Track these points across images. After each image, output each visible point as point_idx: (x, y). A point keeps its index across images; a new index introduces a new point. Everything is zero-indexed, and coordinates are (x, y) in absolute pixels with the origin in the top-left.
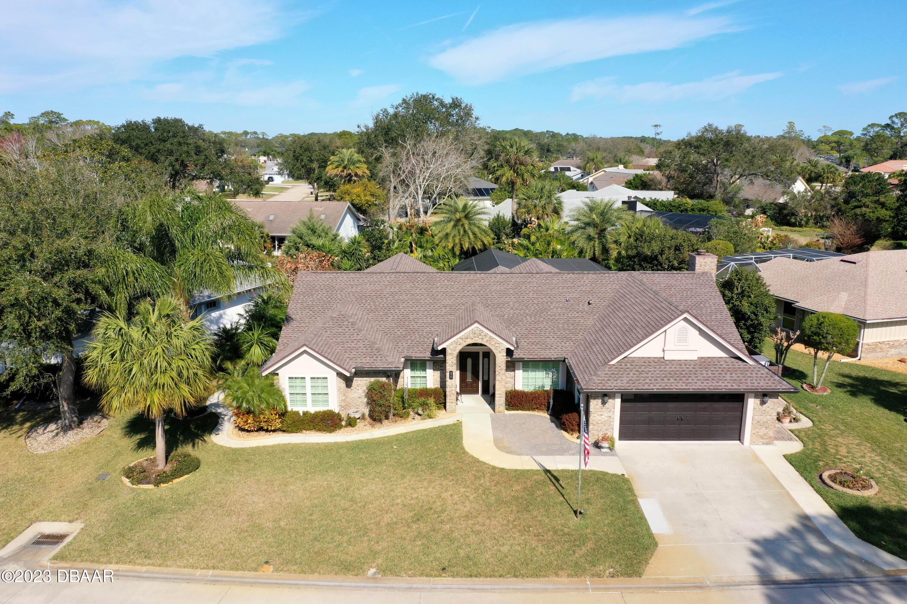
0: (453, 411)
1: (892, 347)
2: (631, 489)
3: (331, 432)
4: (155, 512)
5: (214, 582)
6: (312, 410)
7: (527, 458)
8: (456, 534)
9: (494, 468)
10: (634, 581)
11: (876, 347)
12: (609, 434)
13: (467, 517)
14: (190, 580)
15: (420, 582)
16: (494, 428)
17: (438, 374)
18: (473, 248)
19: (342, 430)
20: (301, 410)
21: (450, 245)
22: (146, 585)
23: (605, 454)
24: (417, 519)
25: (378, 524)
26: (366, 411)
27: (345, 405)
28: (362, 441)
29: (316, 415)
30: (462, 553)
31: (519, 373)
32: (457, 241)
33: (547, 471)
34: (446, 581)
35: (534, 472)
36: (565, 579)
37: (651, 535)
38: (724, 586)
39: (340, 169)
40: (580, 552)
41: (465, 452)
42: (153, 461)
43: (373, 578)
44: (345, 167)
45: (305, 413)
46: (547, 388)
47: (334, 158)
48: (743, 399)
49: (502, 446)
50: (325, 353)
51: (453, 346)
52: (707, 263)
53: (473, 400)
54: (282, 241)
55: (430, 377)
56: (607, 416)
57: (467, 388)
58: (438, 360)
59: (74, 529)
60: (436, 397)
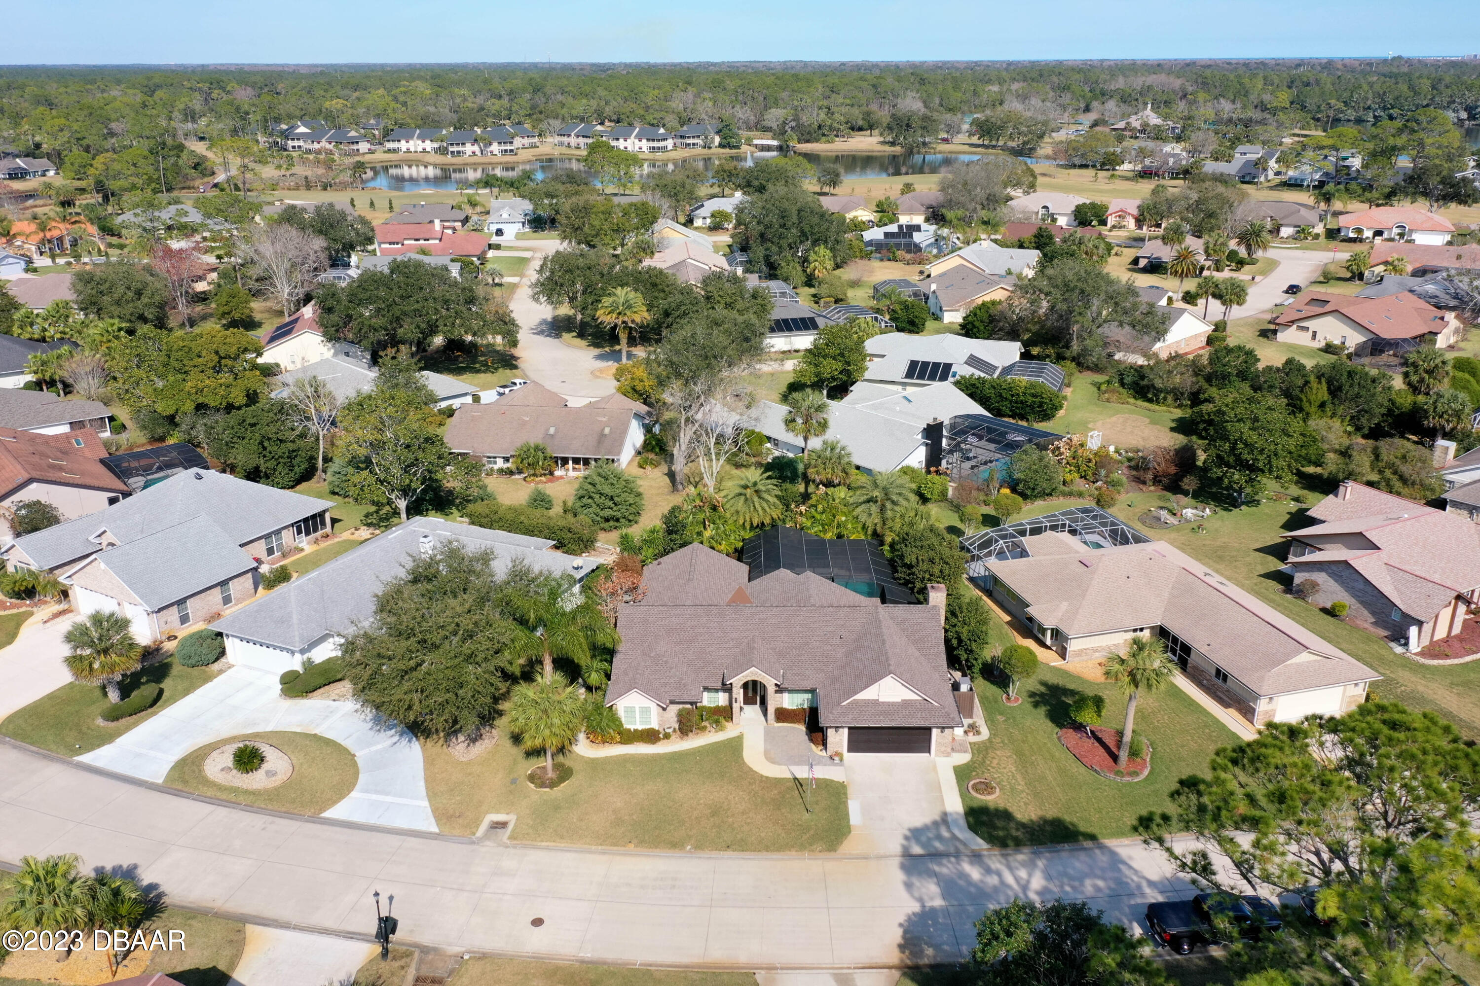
0: (738, 724)
1: (1096, 651)
2: (845, 794)
3: (654, 743)
4: (557, 808)
5: (604, 853)
6: (640, 727)
7: (784, 767)
8: (735, 825)
9: (762, 776)
10: (832, 855)
11: (1080, 653)
12: (840, 750)
13: (743, 813)
14: (590, 852)
15: (715, 854)
16: (765, 740)
17: (727, 695)
18: (763, 523)
19: (662, 742)
20: (632, 727)
21: (741, 522)
22: (569, 855)
23: (837, 765)
24: (714, 814)
25: (690, 817)
26: (677, 726)
27: (662, 722)
28: (675, 752)
29: (643, 731)
30: (739, 837)
31: (786, 695)
32: (748, 518)
33: (795, 779)
34: (729, 853)
35: (787, 780)
36: (794, 853)
37: (849, 826)
38: (880, 857)
39: (614, 315)
40: (805, 837)
41: (744, 763)
42: (544, 768)
43: (690, 852)
44: (620, 313)
45: (635, 731)
46: (805, 706)
47: (607, 301)
48: (929, 729)
49: (769, 757)
50: (649, 691)
51: (737, 682)
52: (938, 597)
53: (753, 711)
54: (565, 461)
55: (722, 699)
56: (838, 739)
57: (748, 701)
58: (727, 689)
59: (511, 818)
60: (726, 713)
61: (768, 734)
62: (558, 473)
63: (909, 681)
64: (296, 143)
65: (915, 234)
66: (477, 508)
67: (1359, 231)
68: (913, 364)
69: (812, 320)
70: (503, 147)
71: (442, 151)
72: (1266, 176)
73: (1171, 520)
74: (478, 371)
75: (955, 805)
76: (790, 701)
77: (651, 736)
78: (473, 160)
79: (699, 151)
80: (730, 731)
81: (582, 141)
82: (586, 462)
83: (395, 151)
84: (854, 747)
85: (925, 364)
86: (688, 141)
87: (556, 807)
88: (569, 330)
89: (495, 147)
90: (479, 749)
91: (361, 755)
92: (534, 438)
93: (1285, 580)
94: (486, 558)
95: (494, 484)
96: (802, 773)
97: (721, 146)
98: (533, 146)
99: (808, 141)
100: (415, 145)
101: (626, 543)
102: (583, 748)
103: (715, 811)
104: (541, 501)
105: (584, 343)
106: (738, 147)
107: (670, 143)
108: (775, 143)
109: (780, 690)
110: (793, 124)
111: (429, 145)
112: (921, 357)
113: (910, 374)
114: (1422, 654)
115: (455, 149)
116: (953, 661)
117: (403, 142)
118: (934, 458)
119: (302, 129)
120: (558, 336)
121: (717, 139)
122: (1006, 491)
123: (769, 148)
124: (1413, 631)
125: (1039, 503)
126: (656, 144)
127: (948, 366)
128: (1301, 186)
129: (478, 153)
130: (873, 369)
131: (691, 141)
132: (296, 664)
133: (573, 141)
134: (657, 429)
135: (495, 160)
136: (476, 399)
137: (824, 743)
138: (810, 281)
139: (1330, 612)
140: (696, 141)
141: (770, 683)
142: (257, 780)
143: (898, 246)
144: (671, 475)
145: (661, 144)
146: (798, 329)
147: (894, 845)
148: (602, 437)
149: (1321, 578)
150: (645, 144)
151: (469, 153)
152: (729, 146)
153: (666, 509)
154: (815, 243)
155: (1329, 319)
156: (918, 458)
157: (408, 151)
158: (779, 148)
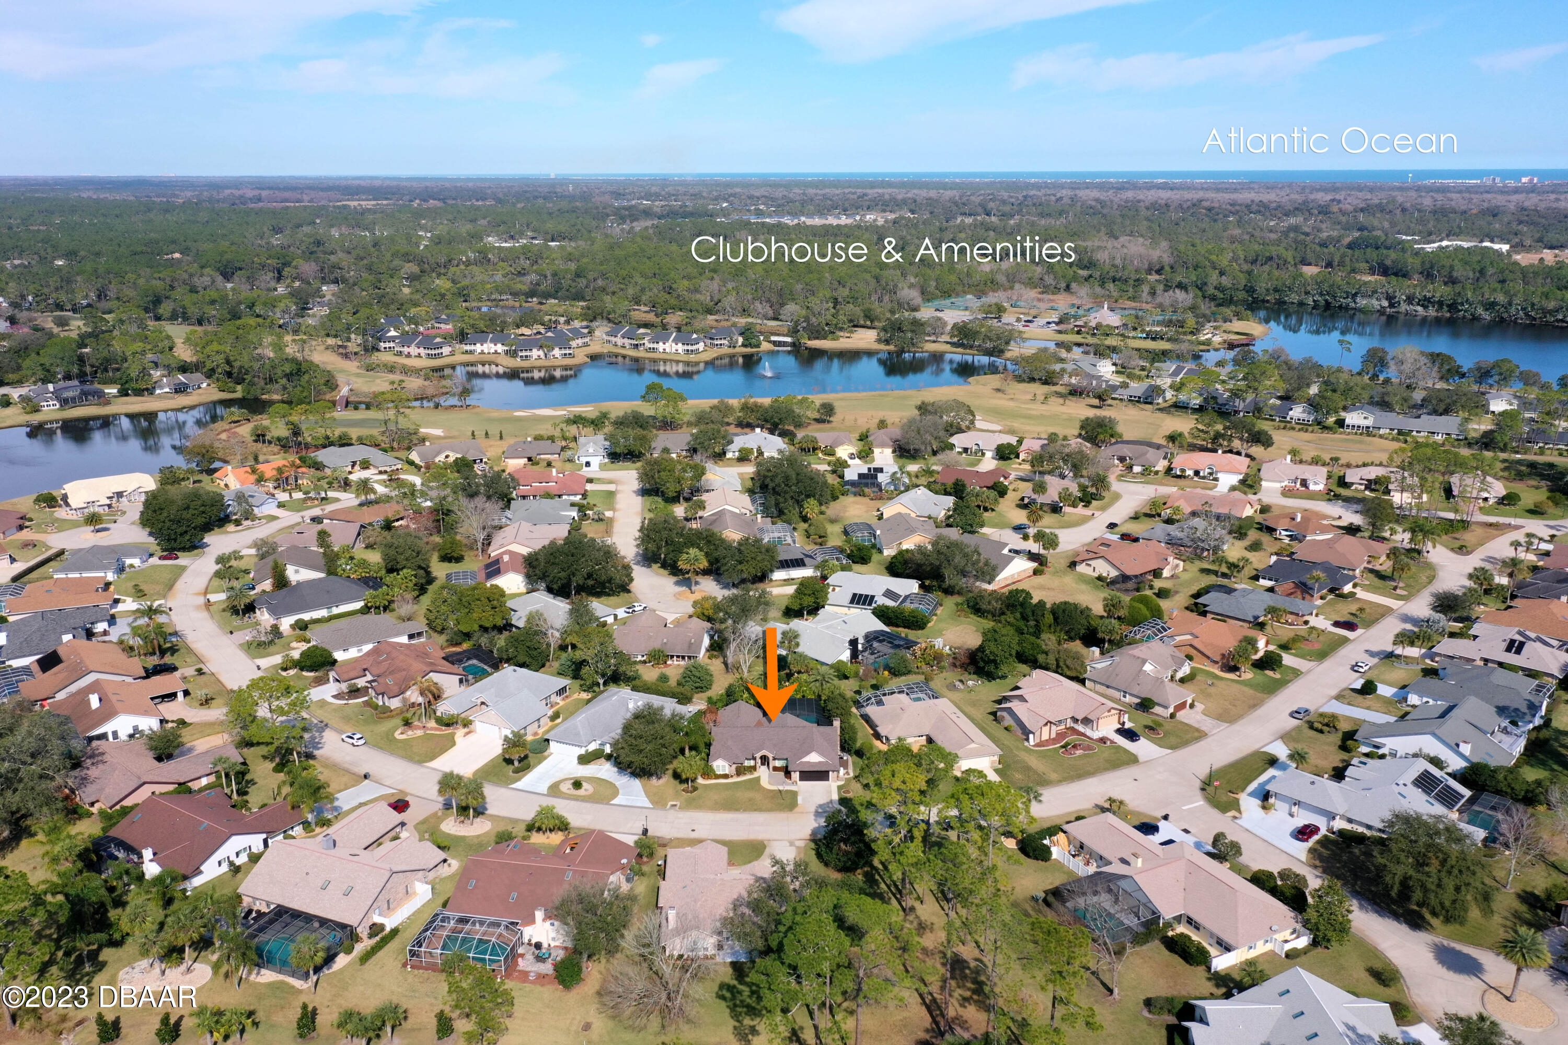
0: (759, 772)
2: (797, 795)
3: (727, 779)
5: (713, 813)
6: (722, 773)
7: (774, 786)
8: (757, 804)
9: (767, 789)
10: (791, 813)
12: (795, 780)
13: (760, 801)
14: (708, 812)
15: (751, 812)
16: (769, 778)
17: (754, 761)
19: (730, 779)
22: (701, 813)
23: (794, 785)
25: (742, 802)
26: (735, 773)
27: (730, 771)
28: (735, 782)
29: (723, 775)
30: (759, 807)
31: (776, 761)
33: (779, 790)
34: (756, 812)
35: (776, 790)
36: (778, 812)
37: (797, 804)
38: (807, 813)
39: (689, 565)
40: (782, 808)
41: (761, 785)
42: (687, 787)
43: (742, 812)
44: (692, 564)
45: (720, 774)
46: (784, 765)
47: (685, 556)
48: (828, 772)
49: (770, 783)
50: (725, 759)
51: (758, 755)
52: (837, 723)
53: (764, 768)
54: (672, 657)
55: (752, 763)
56: (796, 776)
57: (763, 764)
58: (754, 759)
59: (678, 803)
60: (754, 768)
61: (770, 776)
62: (669, 662)
63: (821, 754)
64: (387, 345)
65: (879, 475)
66: (637, 682)
67: (1183, 471)
68: (855, 595)
69: (802, 560)
70: (563, 352)
71: (512, 354)
72: (1164, 398)
73: (961, 686)
74: (609, 595)
75: (835, 797)
76: (778, 764)
77: (726, 776)
78: (539, 363)
79: (726, 350)
80: (755, 775)
81: (627, 341)
82: (683, 657)
83: (471, 352)
84: (801, 779)
85: (861, 595)
86: (716, 342)
87: (694, 799)
88: (656, 562)
89: (557, 352)
90: (661, 781)
91: (617, 784)
92: (657, 645)
93: (994, 714)
94: (662, 708)
95: (641, 669)
96: (781, 788)
97: (744, 345)
98: (586, 345)
99: (817, 338)
100: (488, 347)
101: (710, 700)
102: (700, 781)
103: (750, 800)
104: (664, 678)
105: (666, 572)
106: (758, 346)
107: (701, 346)
108: (789, 339)
109: (774, 759)
110: (804, 324)
111: (500, 348)
112: (859, 592)
113: (852, 602)
114: (1036, 745)
115: (524, 354)
116: (843, 749)
117: (478, 345)
118: (855, 654)
119: (393, 333)
120: (649, 566)
121: (740, 340)
122: (886, 673)
123: (784, 344)
124: (1031, 736)
125: (903, 678)
126: (690, 348)
127: (873, 597)
128: (1186, 408)
129: (542, 356)
130: (832, 596)
131: (719, 342)
132: (582, 751)
133: (619, 341)
134: (716, 637)
135: (557, 363)
136: (616, 616)
137: (790, 778)
138: (805, 519)
139: (1006, 729)
140: (723, 342)
141: (770, 756)
142: (581, 792)
143: (866, 485)
144: (726, 664)
145: (694, 347)
146: (794, 566)
147: (813, 809)
148: (690, 644)
149: (1005, 714)
150: (680, 347)
151: (535, 357)
152: (751, 346)
153: (726, 685)
154: (808, 496)
155: (1100, 561)
156: (846, 656)
157: (482, 353)
158: (793, 344)
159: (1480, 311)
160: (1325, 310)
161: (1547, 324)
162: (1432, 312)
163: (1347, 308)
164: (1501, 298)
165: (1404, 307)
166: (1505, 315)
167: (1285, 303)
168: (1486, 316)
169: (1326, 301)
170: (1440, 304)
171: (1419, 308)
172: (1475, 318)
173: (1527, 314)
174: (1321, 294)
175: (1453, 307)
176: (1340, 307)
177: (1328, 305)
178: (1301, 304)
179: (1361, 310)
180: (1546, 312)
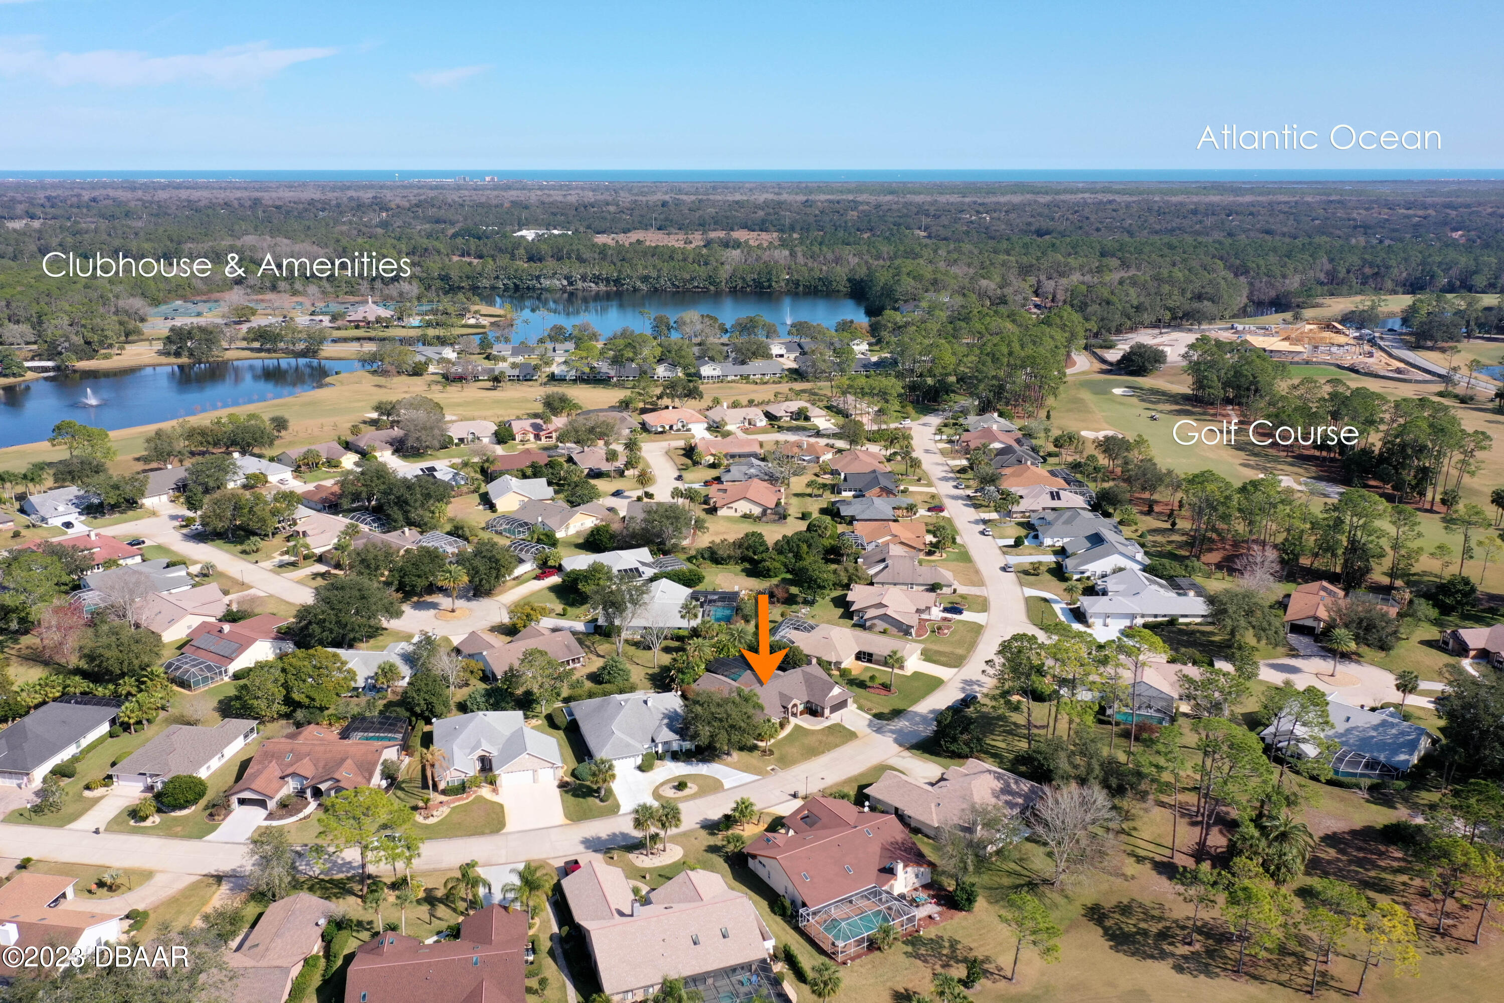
67: (663, 427)
93: (860, 625)
99: (83, 359)
123: (44, 370)
158: (57, 368)
159: (638, 284)
160: (515, 292)
161: (688, 290)
162: (602, 287)
163: (534, 289)
164: (654, 274)
165: (580, 285)
166: (658, 286)
167: (478, 288)
168: (644, 287)
169: (515, 284)
170: (608, 280)
171: (593, 285)
172: (635, 290)
173: (673, 284)
174: (509, 279)
175: (617, 281)
176: (528, 288)
177: (517, 288)
178: (493, 288)
179: (547, 290)
180: (685, 281)
